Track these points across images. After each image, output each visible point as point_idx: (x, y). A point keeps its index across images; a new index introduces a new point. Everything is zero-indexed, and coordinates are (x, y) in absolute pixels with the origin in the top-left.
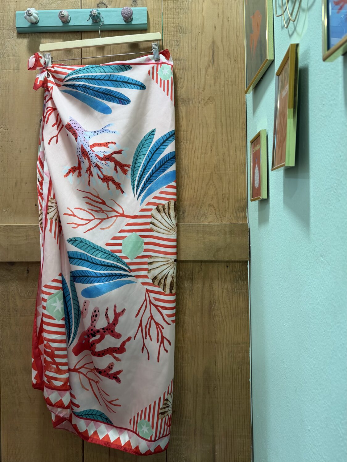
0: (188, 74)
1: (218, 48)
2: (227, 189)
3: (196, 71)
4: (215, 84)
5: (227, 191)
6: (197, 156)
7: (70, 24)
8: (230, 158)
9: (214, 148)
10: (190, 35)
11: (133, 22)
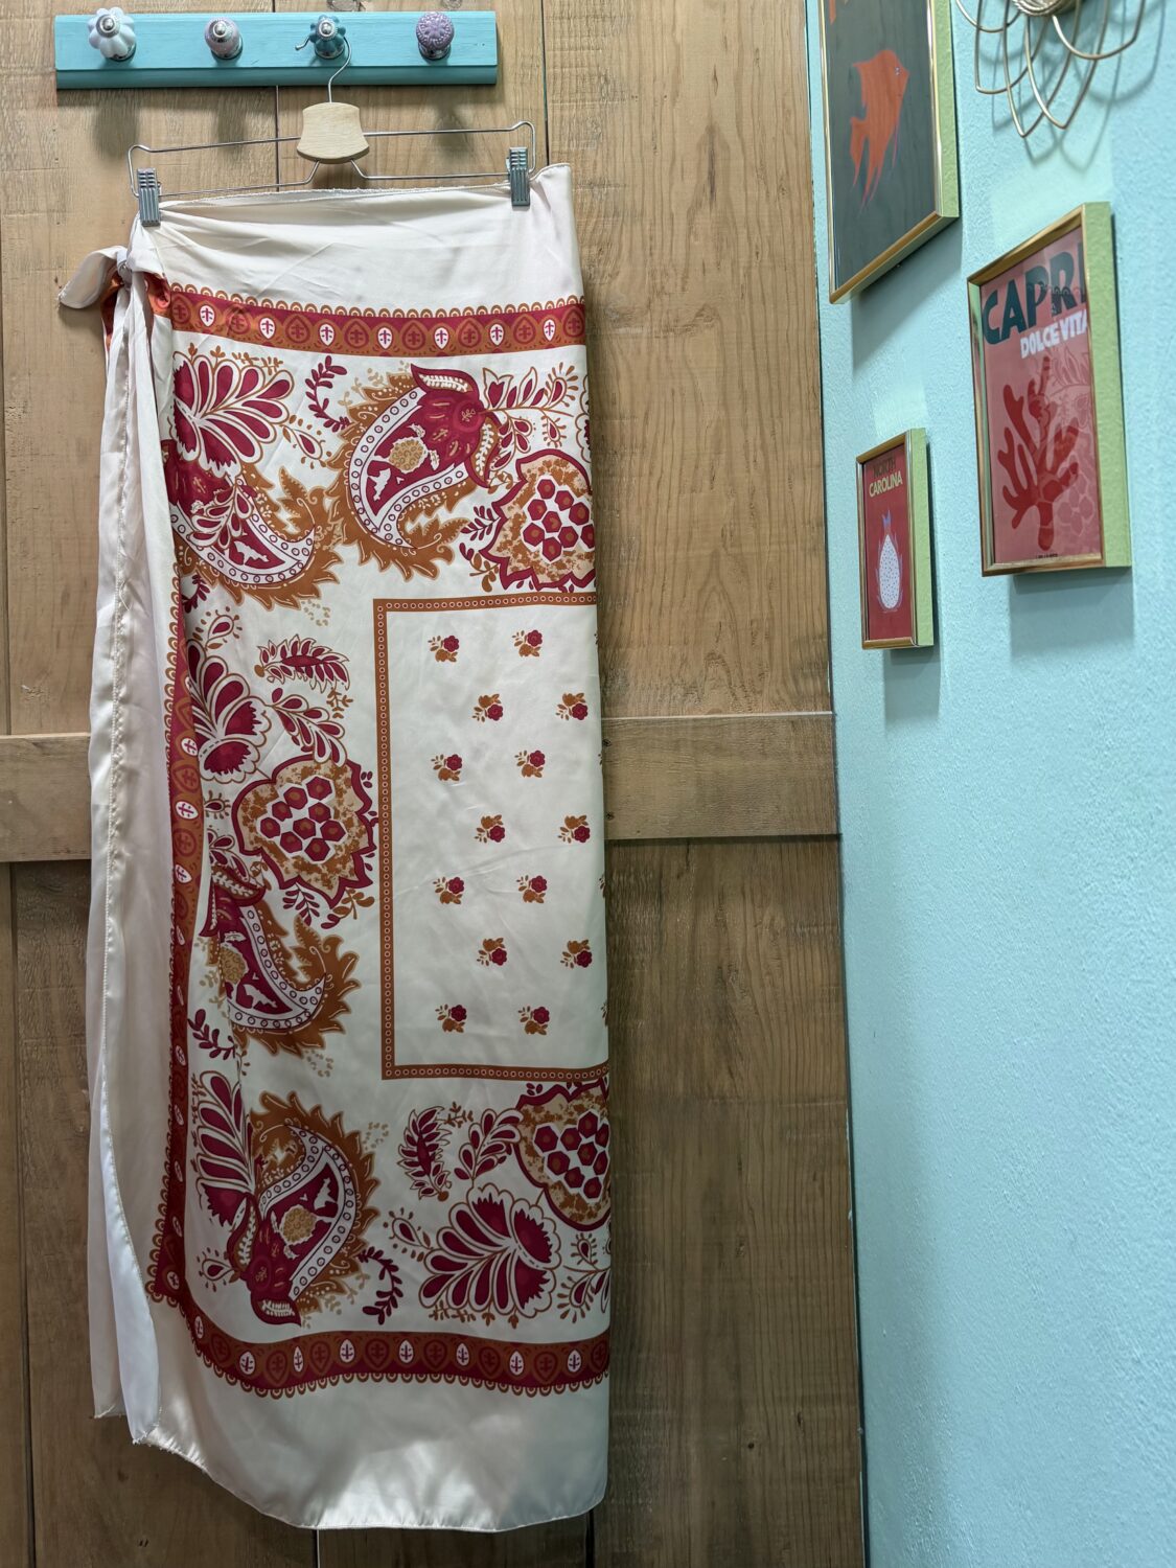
0: (632, 231)
1: (726, 148)
2: (765, 603)
3: (658, 221)
4: (719, 264)
5: (766, 611)
6: (666, 497)
7: (242, 62)
8: (773, 503)
9: (720, 472)
10: (635, 104)
11: (451, 61)
